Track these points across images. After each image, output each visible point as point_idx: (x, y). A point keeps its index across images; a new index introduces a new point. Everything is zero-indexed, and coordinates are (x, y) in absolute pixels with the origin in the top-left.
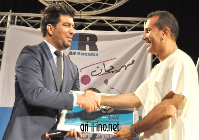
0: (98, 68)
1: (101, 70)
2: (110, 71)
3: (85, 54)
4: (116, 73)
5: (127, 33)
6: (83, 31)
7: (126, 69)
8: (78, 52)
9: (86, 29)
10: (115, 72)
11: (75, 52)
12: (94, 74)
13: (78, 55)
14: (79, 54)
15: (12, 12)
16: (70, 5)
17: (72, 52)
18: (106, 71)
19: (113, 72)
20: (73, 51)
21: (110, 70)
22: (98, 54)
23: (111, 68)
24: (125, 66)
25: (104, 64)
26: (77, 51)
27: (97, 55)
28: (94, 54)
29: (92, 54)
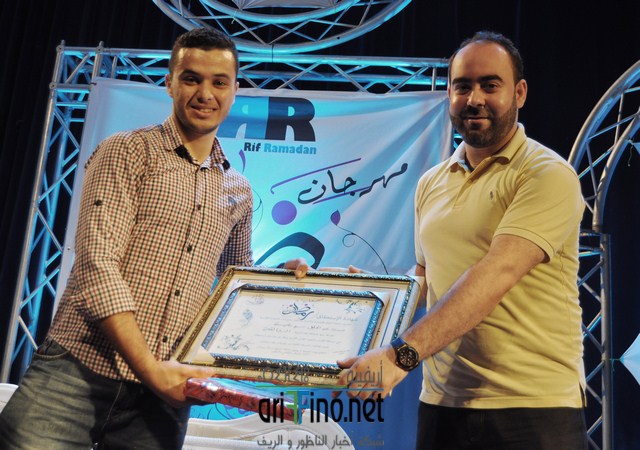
0: (315, 182)
1: (324, 188)
2: (347, 191)
3: (284, 150)
4: (361, 195)
5: (388, 95)
6: (279, 92)
7: (385, 186)
8: (266, 144)
9: (287, 87)
10: (357, 194)
11: (259, 144)
12: (304, 197)
13: (265, 151)
14: (267, 148)
15: (105, 46)
16: (249, 27)
17: (250, 144)
18: (335, 191)
19: (353, 193)
20: (253, 142)
21: (346, 188)
22: (315, 149)
23: (348, 183)
24: (383, 177)
25: (329, 173)
26: (264, 142)
27: (313, 151)
28: (307, 148)
29: (299, 150)
